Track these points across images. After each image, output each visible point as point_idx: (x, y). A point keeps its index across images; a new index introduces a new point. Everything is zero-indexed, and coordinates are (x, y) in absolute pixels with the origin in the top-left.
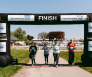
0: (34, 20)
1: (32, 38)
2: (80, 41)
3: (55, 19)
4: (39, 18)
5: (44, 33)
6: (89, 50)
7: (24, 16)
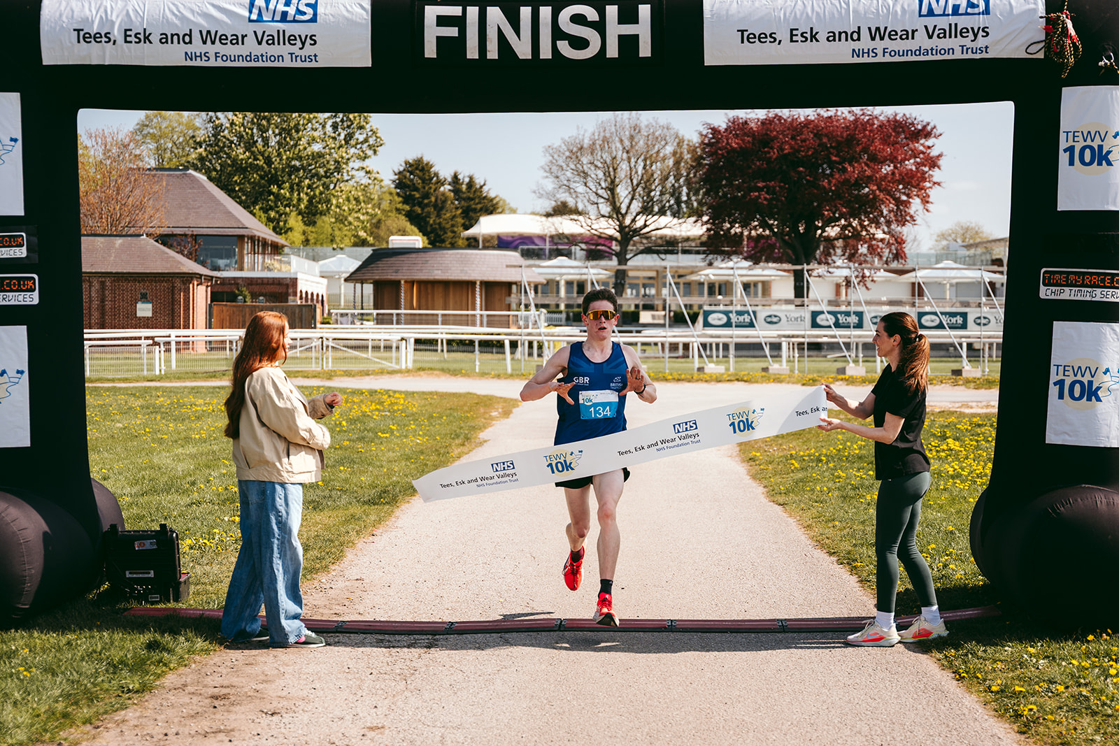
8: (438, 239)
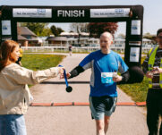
0: (50, 16)
3: (82, 15)
4: (59, 13)
6: (130, 60)
8: (56, 35)
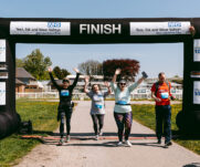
0: (68, 33)
1: (66, 73)
2: (174, 81)
3: (117, 31)
4: (81, 29)
5: (92, 63)
6: (195, 102)
7: (46, 23)
